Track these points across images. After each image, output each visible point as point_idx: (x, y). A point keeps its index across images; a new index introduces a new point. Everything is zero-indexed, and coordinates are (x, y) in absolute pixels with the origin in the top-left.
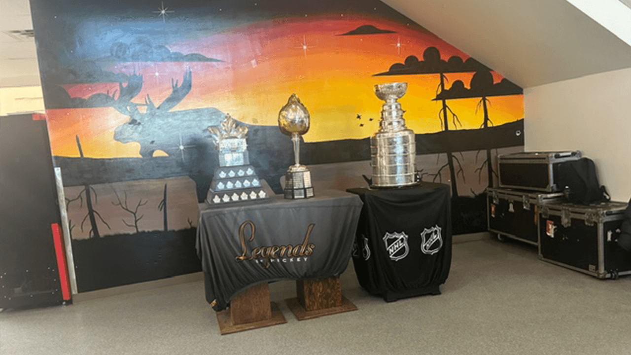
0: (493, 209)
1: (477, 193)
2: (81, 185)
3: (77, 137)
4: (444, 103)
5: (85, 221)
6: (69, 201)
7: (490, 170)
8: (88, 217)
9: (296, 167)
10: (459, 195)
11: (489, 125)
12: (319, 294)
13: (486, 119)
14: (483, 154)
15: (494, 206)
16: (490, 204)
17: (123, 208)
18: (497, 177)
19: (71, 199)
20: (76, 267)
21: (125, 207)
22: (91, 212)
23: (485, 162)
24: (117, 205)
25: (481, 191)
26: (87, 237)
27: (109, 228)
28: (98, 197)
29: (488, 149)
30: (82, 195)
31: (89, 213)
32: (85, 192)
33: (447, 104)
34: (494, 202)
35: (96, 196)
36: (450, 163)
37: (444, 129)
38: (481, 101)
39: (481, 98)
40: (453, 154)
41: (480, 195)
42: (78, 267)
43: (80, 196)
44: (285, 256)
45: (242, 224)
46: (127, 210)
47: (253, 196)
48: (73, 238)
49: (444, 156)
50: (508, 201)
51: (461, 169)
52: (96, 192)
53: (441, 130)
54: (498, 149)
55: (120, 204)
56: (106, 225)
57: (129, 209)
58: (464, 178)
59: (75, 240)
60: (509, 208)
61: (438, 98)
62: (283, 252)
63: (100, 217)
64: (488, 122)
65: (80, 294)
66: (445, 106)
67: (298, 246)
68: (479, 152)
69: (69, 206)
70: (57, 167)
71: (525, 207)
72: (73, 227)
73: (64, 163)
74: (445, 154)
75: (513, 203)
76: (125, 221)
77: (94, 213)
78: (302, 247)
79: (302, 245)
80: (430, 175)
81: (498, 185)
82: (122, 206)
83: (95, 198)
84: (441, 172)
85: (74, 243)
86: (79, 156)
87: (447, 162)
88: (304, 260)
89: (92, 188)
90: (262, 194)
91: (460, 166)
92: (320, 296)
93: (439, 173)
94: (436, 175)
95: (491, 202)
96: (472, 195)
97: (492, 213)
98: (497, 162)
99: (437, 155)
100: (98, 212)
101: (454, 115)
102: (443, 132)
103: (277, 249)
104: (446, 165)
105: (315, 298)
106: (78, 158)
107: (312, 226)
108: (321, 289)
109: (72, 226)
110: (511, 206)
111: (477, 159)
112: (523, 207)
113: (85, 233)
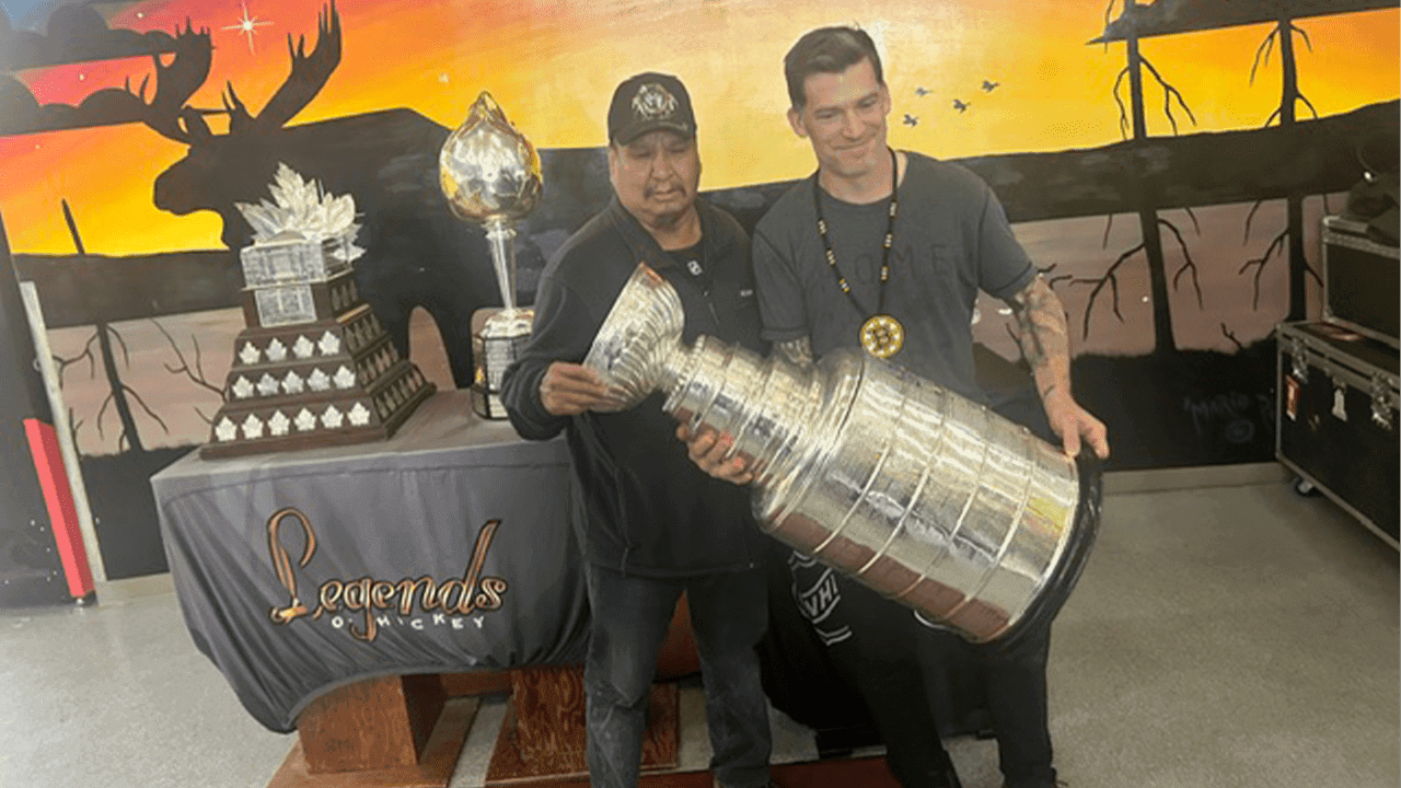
0: (1291, 395)
1: (1247, 337)
2: (86, 323)
3: (64, 202)
4: (1133, 52)
5: (106, 411)
6: (64, 363)
7: (1298, 265)
8: (112, 401)
9: (500, 319)
10: (1179, 345)
11: (1302, 113)
12: (560, 709)
13: (1291, 93)
14: (1275, 212)
15: (1296, 385)
16: (1284, 379)
17: (196, 380)
18: (1320, 283)
19: (66, 359)
20: (97, 520)
21: (197, 376)
22: (118, 390)
23: (1281, 238)
24: (181, 370)
25: (1261, 334)
26: (114, 450)
27: (165, 427)
28: (130, 355)
29: (1294, 195)
30: (91, 349)
31: (113, 393)
32: (97, 341)
33: (1141, 51)
34: (1296, 372)
35: (125, 351)
36: (1152, 243)
37: (1130, 135)
38: (1272, 36)
39: (1276, 24)
40: (1161, 214)
41: (1256, 345)
42: (101, 520)
43: (87, 351)
44: (416, 611)
45: (273, 517)
46: (204, 383)
47: (332, 418)
48: (82, 452)
49: (1129, 225)
50: (1330, 379)
51: (1189, 263)
52: (124, 339)
53: (1120, 139)
54: (1329, 196)
55: (185, 368)
56: (156, 422)
57: (208, 382)
58: (1198, 290)
59: (88, 457)
60: (1333, 404)
61: (1114, 33)
62: (407, 598)
63: (141, 402)
64: (1299, 103)
65: (111, 583)
66: (1135, 61)
67: (452, 583)
68: (1256, 207)
69: (64, 374)
70: (26, 280)
71: (1376, 416)
72: (78, 426)
73: (42, 269)
74: (1134, 218)
75: (1342, 390)
76: (201, 409)
77: (126, 392)
78: (465, 587)
79: (464, 581)
80: (1078, 281)
81: (1321, 315)
82: (189, 373)
83: (122, 356)
84: (1116, 273)
85: (86, 463)
86: (75, 251)
87: (1140, 241)
88: (475, 625)
89: (113, 331)
90: (360, 415)
91: (1185, 250)
92: (563, 714)
93: (1110, 274)
94: (1101, 283)
95: (1288, 370)
96: (1227, 347)
97: (1290, 406)
98: (1320, 242)
99: (1106, 218)
100: (133, 389)
101: (1168, 88)
102: (1125, 143)
103: (388, 591)
104: (1139, 248)
105: (548, 719)
106: (72, 257)
107: (493, 526)
108: (567, 694)
109: (75, 424)
110: (1339, 397)
111: (1248, 228)
112: (1371, 414)
113: (110, 441)
